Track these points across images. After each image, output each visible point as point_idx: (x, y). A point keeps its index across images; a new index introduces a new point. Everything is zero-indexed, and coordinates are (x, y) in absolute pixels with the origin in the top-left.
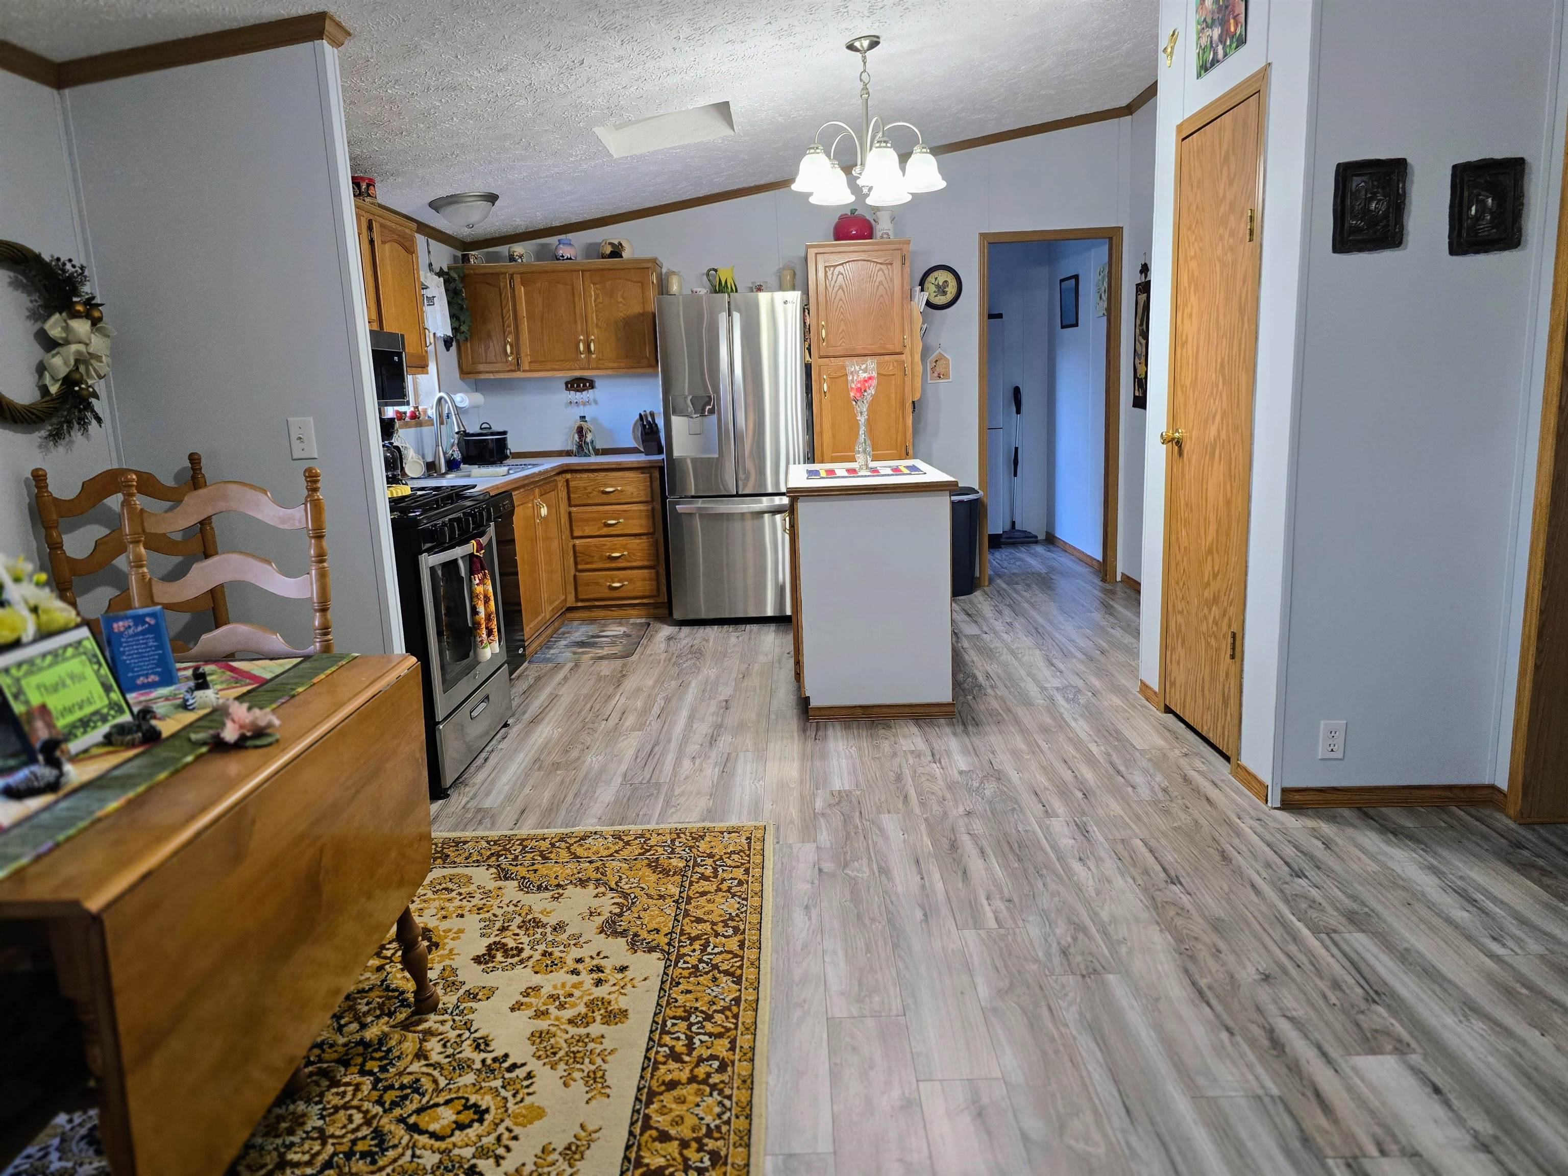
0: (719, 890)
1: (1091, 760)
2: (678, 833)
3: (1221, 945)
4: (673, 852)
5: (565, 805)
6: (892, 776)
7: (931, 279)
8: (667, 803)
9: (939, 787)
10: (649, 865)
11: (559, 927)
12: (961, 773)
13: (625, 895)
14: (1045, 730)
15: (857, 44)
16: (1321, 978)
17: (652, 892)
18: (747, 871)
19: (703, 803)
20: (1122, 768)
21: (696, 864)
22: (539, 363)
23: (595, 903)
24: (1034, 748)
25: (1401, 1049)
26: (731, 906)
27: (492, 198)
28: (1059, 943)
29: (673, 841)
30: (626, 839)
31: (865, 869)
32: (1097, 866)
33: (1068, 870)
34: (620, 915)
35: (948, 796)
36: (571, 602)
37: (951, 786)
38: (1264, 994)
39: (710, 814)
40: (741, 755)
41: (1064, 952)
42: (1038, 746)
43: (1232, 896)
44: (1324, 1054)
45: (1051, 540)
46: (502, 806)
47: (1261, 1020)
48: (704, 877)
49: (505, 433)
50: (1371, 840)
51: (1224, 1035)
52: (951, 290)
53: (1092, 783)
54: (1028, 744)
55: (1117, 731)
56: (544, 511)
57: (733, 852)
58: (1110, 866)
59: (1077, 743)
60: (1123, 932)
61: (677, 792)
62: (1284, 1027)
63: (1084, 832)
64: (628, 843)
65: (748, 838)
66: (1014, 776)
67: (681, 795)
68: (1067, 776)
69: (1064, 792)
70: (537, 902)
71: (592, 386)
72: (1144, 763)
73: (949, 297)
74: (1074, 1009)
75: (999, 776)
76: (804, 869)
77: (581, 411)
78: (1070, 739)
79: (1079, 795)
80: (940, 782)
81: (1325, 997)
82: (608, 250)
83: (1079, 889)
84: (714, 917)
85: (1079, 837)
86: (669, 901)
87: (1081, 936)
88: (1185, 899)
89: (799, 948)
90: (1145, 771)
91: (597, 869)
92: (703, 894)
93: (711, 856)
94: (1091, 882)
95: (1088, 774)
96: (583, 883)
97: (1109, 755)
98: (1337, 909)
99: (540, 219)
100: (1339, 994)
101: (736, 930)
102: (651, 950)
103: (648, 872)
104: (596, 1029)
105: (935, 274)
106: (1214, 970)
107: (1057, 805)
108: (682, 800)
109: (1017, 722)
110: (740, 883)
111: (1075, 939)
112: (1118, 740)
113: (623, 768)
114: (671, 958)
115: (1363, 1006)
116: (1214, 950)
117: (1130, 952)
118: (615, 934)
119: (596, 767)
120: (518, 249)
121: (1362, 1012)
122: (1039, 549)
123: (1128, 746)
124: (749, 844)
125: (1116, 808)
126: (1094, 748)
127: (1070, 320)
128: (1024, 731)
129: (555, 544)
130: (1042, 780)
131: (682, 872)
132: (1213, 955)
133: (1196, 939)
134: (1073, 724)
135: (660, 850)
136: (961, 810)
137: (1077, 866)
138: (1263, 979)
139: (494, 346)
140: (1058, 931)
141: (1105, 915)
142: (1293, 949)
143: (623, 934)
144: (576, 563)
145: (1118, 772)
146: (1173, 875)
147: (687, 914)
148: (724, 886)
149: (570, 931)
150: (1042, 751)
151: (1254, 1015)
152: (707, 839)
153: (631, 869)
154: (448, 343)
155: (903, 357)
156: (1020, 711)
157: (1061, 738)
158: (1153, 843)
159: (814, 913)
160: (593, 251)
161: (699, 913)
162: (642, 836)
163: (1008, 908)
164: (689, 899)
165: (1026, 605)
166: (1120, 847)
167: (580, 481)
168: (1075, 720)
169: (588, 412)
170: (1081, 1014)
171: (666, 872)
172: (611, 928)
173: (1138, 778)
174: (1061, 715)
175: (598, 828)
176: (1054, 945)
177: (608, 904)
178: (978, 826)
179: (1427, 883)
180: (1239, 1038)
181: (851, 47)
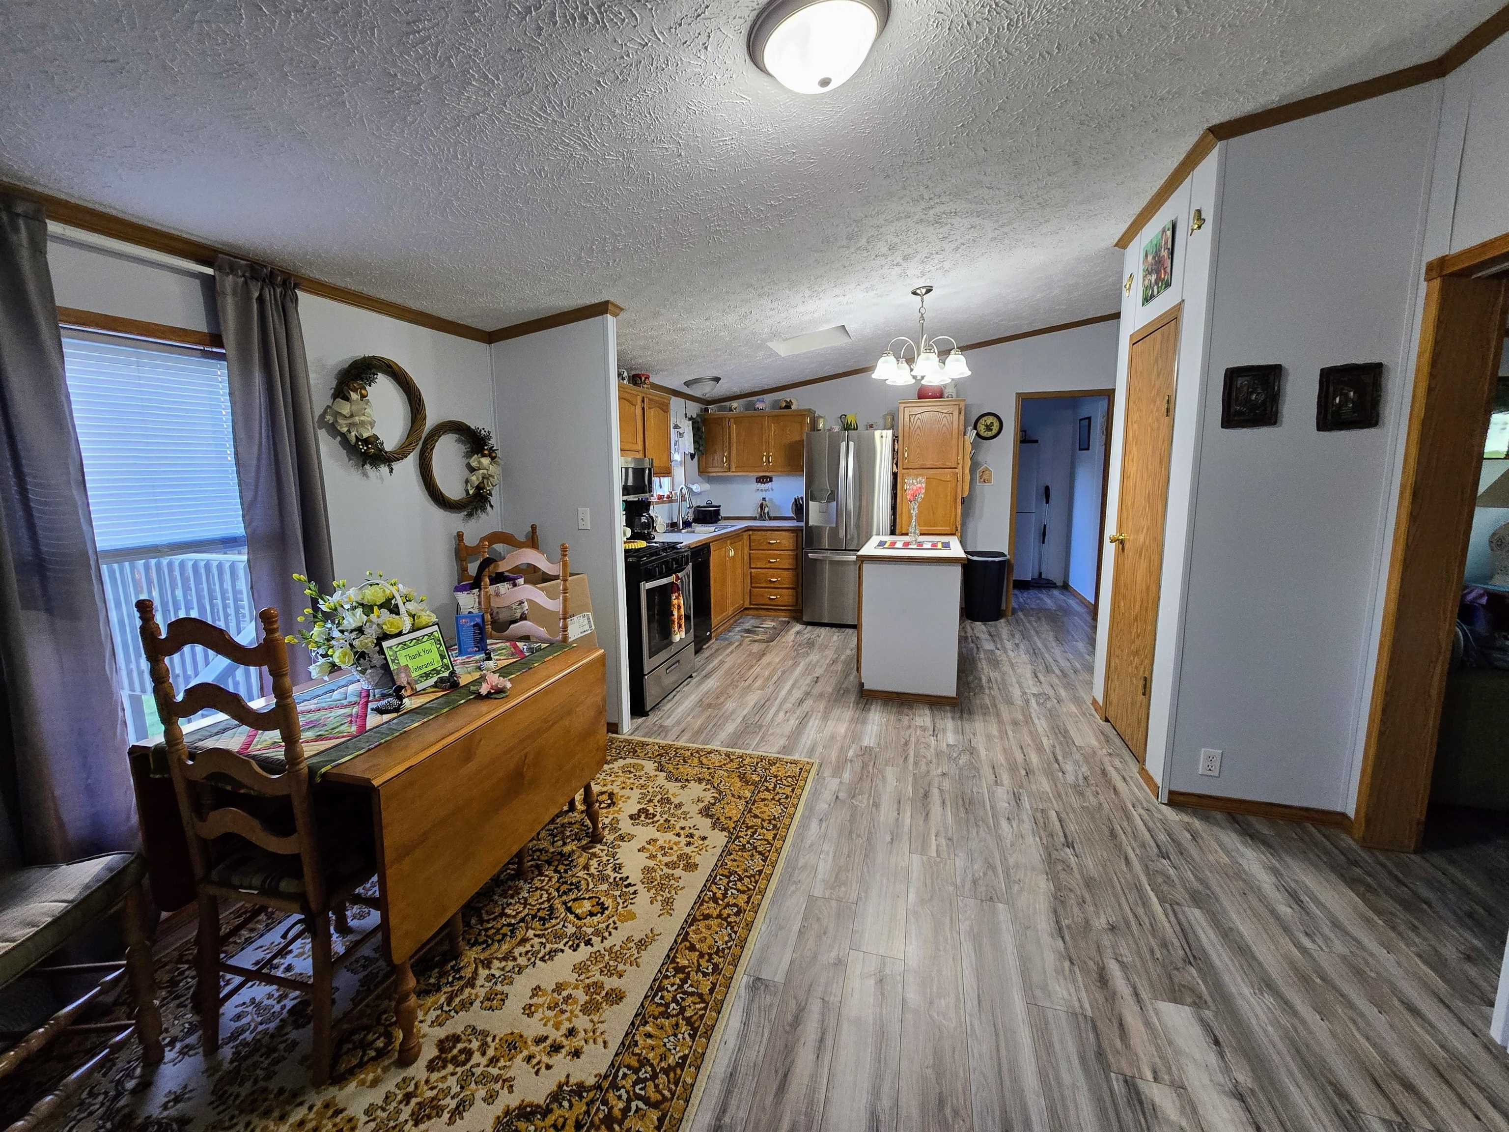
0: (773, 799)
1: (1040, 749)
2: (762, 759)
3: (1087, 896)
4: (755, 771)
5: (705, 732)
6: (903, 741)
7: (982, 421)
8: (762, 738)
9: (930, 754)
10: (739, 776)
11: (679, 806)
12: (948, 745)
13: (720, 793)
14: (1015, 723)
15: (918, 291)
16: (1154, 936)
17: (736, 793)
18: (793, 790)
19: (782, 742)
20: (1060, 758)
21: (766, 781)
22: (741, 467)
23: (702, 794)
24: (1003, 734)
25: (1198, 1004)
26: (776, 810)
27: (717, 380)
28: (973, 875)
29: (757, 763)
30: (732, 757)
31: (865, 801)
32: (1018, 826)
33: (997, 824)
34: (714, 804)
35: (934, 761)
36: (747, 605)
37: (939, 754)
38: (1107, 940)
39: (785, 750)
40: (815, 714)
41: (975, 882)
42: (1007, 734)
43: (1108, 863)
44: (1136, 994)
45: (1065, 587)
46: (673, 726)
47: (1098, 958)
48: (768, 790)
49: (719, 506)
50: (1231, 839)
51: (1067, 964)
52: (995, 428)
53: (1035, 765)
54: (1000, 731)
55: (1066, 731)
56: (732, 553)
57: (789, 776)
58: (1027, 826)
59: (1035, 736)
60: (1021, 875)
61: (771, 731)
62: (1113, 967)
63: (1017, 798)
64: (732, 760)
65: (801, 769)
66: (983, 752)
67: (771, 735)
68: (1019, 757)
69: (1013, 768)
70: (673, 788)
71: (771, 481)
72: (1077, 756)
73: (994, 432)
74: (968, 923)
75: (972, 751)
76: (827, 795)
77: (764, 495)
78: (1031, 732)
79: (1023, 773)
80: (932, 750)
81: (1152, 952)
82: (784, 404)
83: (999, 838)
84: (765, 817)
85: (1013, 803)
86: (743, 802)
87: (990, 873)
88: (1073, 860)
89: (807, 846)
90: (1076, 762)
91: (710, 773)
92: (764, 800)
93: (776, 776)
94: (1010, 836)
95: (1034, 759)
96: (700, 781)
97: (1054, 747)
98: (1186, 889)
99: (747, 387)
100: (1165, 952)
101: (775, 826)
102: (723, 830)
103: (737, 780)
104: (678, 872)
105: (985, 418)
106: (1076, 915)
107: (1005, 778)
108: (771, 738)
109: (998, 715)
110: (787, 798)
111: (985, 874)
112: (1064, 737)
113: (745, 712)
114: (733, 837)
115: (1180, 965)
116: (1080, 900)
117: (1020, 891)
118: (708, 816)
119: (731, 709)
120: (734, 404)
121: (1178, 969)
122: (1056, 592)
123: (1070, 742)
124: (800, 773)
125: (1045, 785)
126: (1045, 741)
127: (1085, 446)
128: (1000, 722)
129: (739, 571)
130: (1001, 758)
131: (755, 784)
132: (1079, 904)
133: (1071, 890)
134: (1036, 721)
135: (749, 768)
136: (939, 771)
137: (1004, 824)
138: (1110, 929)
139: (717, 457)
140: (976, 867)
141: (1011, 861)
142: (1140, 911)
143: (711, 817)
144: (751, 583)
145: (1057, 761)
146: (1070, 840)
147: (750, 811)
148: (777, 798)
149: (684, 809)
150: (1008, 738)
151: (1093, 953)
152: (777, 765)
153: (728, 777)
154: (692, 456)
155: (957, 470)
156: (1003, 708)
157: (1025, 730)
158: (1063, 815)
159: (824, 825)
160: (776, 405)
161: (757, 812)
162: (741, 757)
163: (947, 845)
164: (755, 801)
165: (1032, 632)
166: (1039, 815)
167: (757, 536)
168: (1039, 718)
169: (767, 495)
170: (972, 928)
171: (747, 782)
172: (706, 812)
173: (1069, 767)
174: (1030, 713)
175: (719, 748)
176: (970, 876)
177: (709, 796)
178: (947, 784)
179: (1266, 881)
180: (1076, 969)
181: (914, 293)
